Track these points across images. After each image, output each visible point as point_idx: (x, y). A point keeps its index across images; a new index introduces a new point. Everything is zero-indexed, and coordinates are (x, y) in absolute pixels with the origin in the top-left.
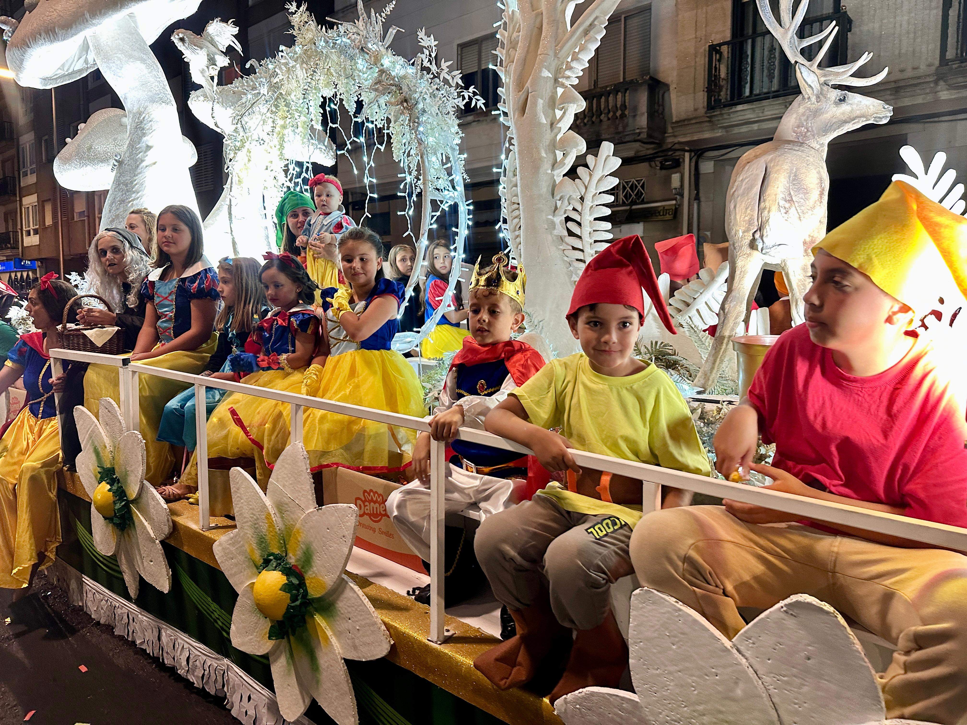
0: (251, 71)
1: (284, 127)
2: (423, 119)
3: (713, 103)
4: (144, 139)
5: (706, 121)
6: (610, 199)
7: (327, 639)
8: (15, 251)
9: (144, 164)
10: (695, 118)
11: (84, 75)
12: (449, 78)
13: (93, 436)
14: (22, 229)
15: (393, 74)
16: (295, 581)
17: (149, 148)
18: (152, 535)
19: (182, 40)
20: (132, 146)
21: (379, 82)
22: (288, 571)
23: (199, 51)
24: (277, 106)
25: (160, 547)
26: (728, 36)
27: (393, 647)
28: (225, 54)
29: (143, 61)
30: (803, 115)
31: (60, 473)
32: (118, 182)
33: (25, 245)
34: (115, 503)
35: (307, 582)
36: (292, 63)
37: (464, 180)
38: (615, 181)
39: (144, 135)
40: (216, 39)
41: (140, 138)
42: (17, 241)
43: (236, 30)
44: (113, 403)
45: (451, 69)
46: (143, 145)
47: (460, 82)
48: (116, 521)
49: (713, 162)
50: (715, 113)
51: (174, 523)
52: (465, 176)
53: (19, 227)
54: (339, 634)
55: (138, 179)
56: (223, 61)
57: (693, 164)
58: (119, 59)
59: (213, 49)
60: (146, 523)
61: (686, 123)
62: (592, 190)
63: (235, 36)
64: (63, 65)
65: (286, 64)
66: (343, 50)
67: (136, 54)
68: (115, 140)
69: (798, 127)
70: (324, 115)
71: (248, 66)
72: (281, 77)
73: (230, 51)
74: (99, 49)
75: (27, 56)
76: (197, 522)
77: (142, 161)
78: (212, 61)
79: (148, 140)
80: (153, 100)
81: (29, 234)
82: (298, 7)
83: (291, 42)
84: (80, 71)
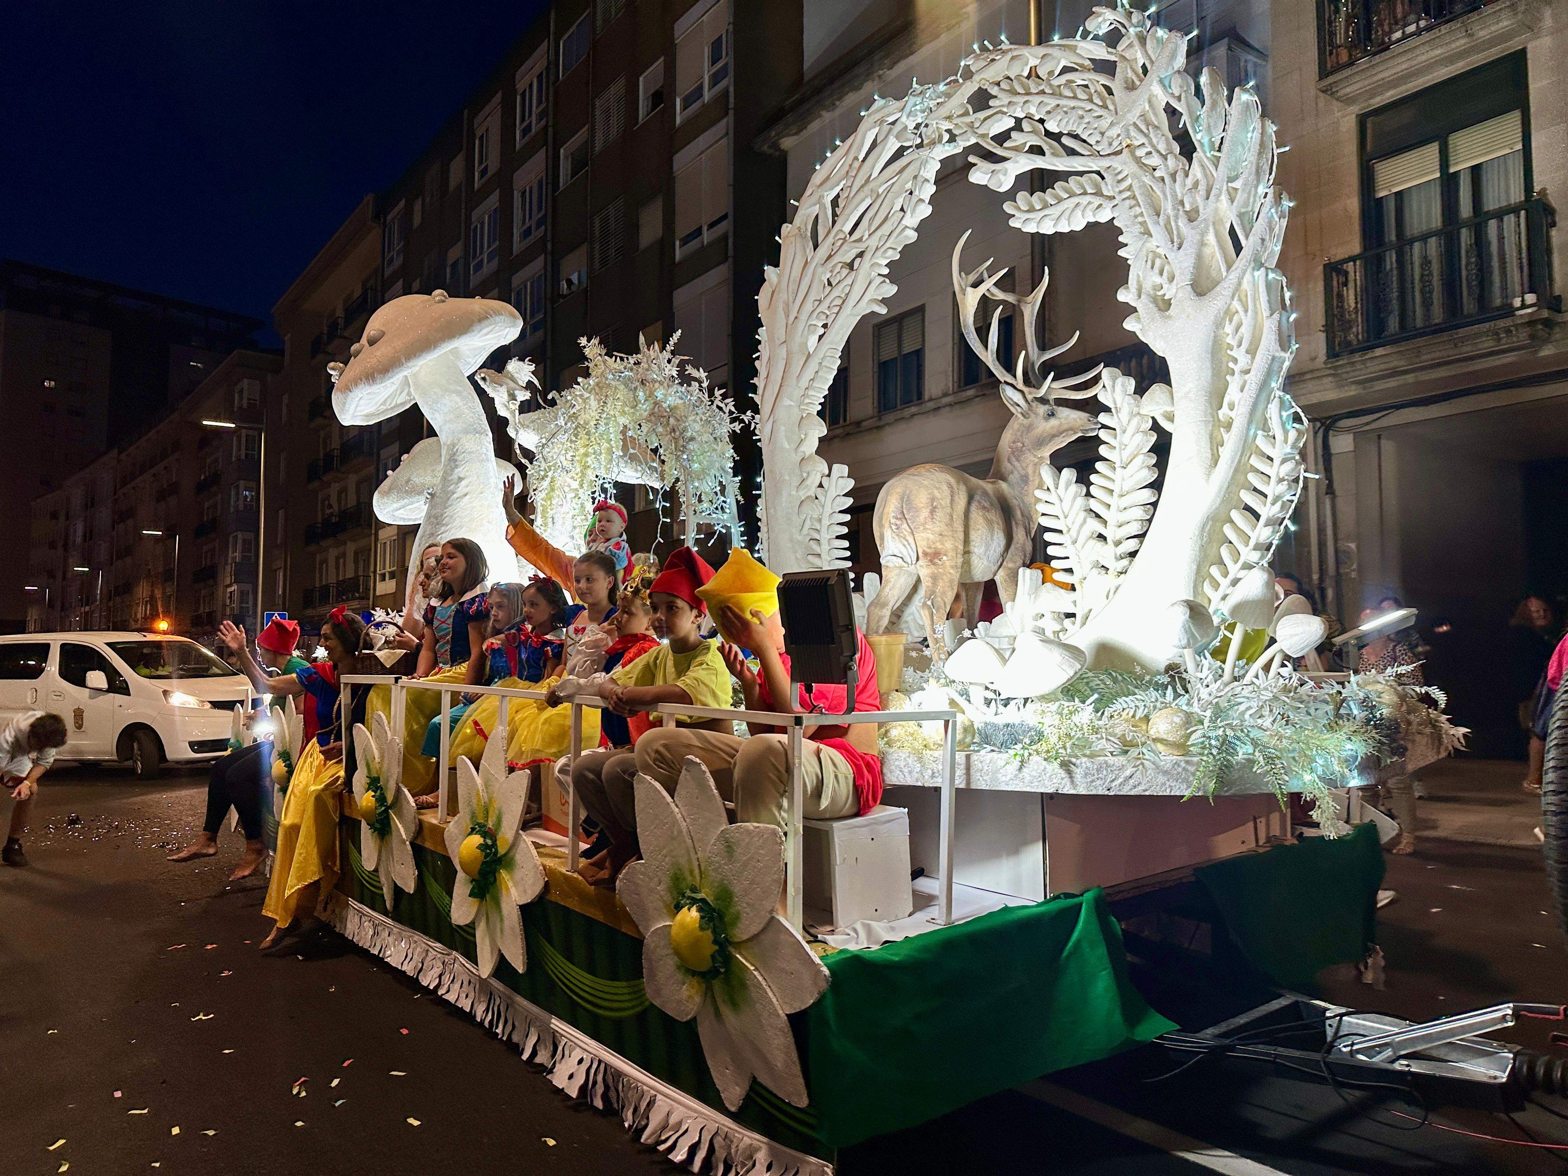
0: (553, 403)
1: (586, 455)
2: (691, 446)
3: (1337, 348)
4: (457, 471)
5: (1328, 375)
6: (847, 518)
7: (508, 889)
8: (364, 602)
9: (455, 496)
10: (1312, 371)
11: (407, 407)
12: (722, 405)
13: (367, 749)
14: (375, 572)
15: (665, 405)
16: (489, 842)
17: (460, 479)
18: (404, 837)
19: (484, 379)
20: (444, 479)
21: (652, 414)
22: (484, 835)
23: (499, 388)
24: (576, 435)
25: (409, 848)
26: (1355, 247)
27: (547, 883)
28: (526, 388)
29: (458, 393)
30: (1018, 430)
31: (340, 794)
32: (429, 516)
33: (378, 593)
34: (376, 808)
35: (498, 842)
36: (587, 395)
37: (738, 502)
38: (850, 501)
39: (457, 466)
40: (516, 375)
41: (453, 470)
42: (367, 589)
43: (533, 368)
44: (384, 717)
45: (724, 397)
46: (455, 477)
47: (733, 409)
48: (378, 826)
49: (1351, 436)
50: (1341, 363)
51: (420, 820)
52: (740, 498)
53: (372, 569)
54: (516, 885)
55: (448, 512)
56: (524, 396)
57: (1320, 441)
58: (435, 393)
59: (512, 384)
60: (400, 826)
61: (1297, 379)
62: (828, 510)
63: (533, 373)
64: (385, 401)
65: (581, 396)
66: (627, 382)
67: (452, 387)
68: (433, 471)
69: (1014, 442)
70: (624, 440)
71: (550, 397)
72: (577, 407)
73: (530, 386)
74: (417, 386)
75: (349, 399)
76: (436, 818)
77: (454, 493)
78: (512, 397)
79: (459, 472)
80: (466, 432)
81: (383, 578)
82: (589, 341)
83: (587, 374)
84: (403, 404)
